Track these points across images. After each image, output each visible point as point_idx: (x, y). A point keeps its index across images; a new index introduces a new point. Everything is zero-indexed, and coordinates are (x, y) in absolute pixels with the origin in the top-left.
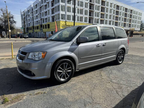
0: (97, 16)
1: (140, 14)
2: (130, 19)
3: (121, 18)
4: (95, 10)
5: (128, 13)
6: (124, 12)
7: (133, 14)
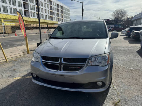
0: (33, 10)
1: (69, 11)
2: (62, 14)
3: (55, 13)
4: (29, 2)
5: (60, 9)
6: (56, 7)
7: (64, 11)
